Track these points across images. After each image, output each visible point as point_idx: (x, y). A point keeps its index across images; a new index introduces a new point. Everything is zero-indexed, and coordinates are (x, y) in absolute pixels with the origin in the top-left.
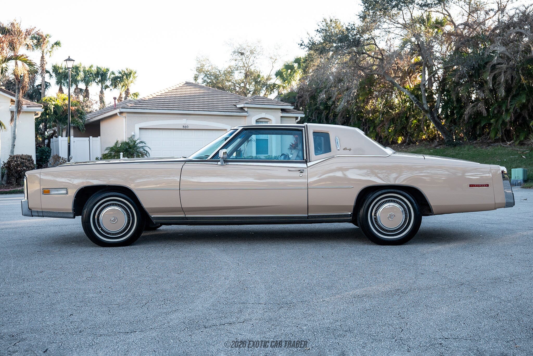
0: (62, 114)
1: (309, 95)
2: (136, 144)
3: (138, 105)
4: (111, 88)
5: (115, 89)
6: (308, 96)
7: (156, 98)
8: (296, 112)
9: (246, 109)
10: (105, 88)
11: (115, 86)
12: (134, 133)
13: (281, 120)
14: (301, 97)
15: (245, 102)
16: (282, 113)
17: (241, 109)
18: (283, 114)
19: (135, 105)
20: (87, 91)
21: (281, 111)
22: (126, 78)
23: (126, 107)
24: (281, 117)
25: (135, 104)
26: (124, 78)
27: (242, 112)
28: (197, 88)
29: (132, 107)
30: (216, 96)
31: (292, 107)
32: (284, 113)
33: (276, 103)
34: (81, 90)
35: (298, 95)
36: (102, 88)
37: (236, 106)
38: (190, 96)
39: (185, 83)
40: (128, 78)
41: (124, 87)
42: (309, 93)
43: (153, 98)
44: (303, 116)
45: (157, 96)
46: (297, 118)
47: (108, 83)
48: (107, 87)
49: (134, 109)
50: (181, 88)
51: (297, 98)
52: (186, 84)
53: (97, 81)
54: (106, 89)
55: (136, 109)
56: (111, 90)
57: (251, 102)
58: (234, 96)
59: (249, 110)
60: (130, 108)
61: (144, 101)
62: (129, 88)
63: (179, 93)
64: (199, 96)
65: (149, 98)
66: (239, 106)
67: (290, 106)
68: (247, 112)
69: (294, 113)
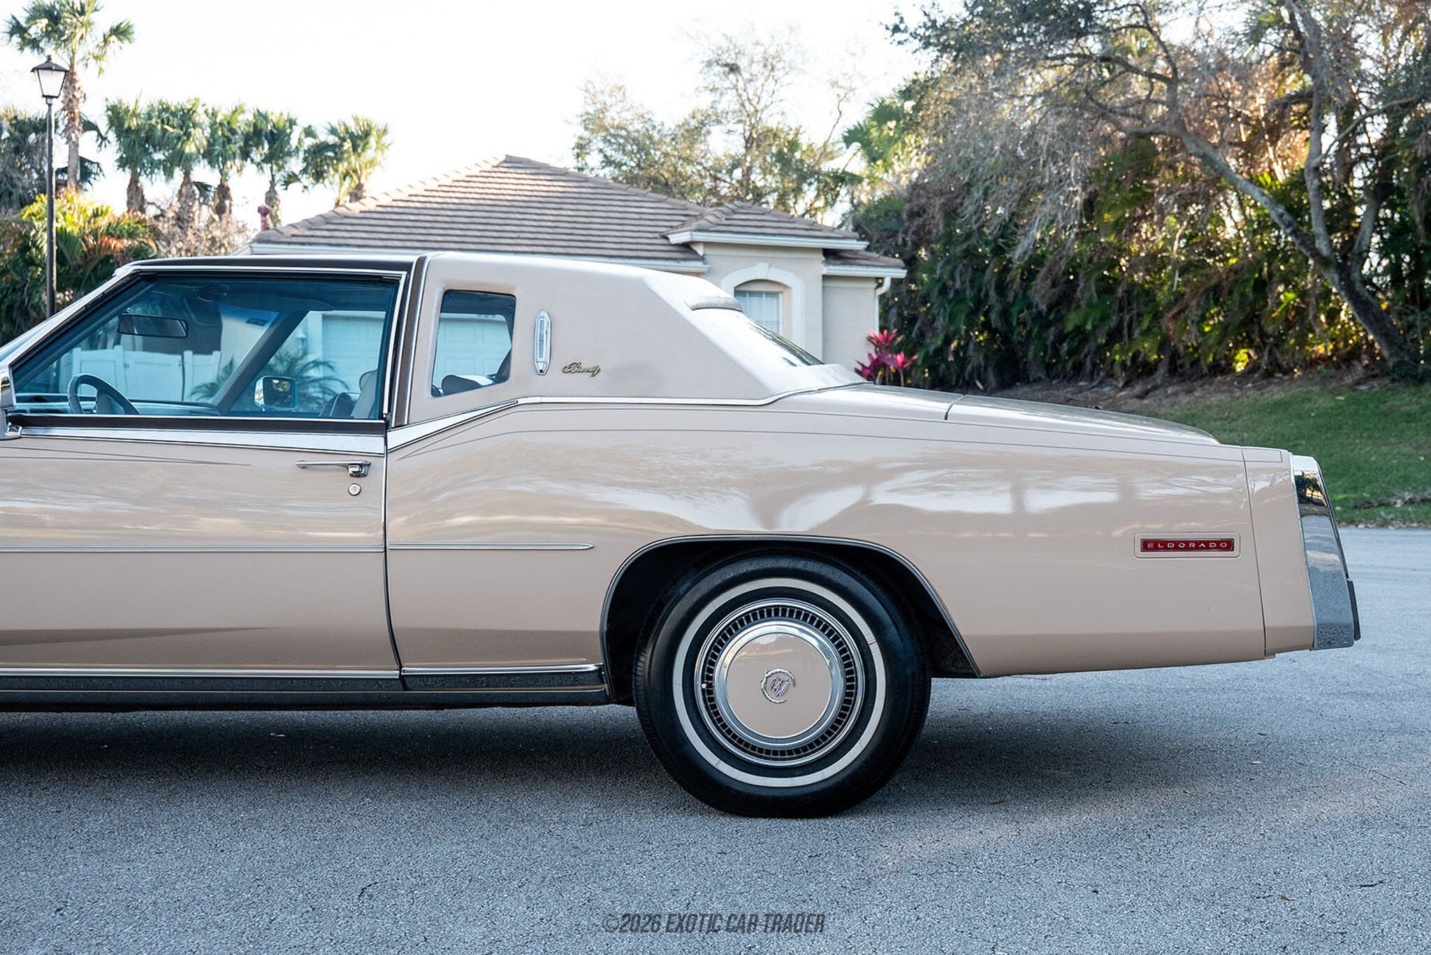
0: (82, 263)
1: (944, 204)
2: (298, 367)
3: (318, 233)
4: (306, 180)
5: (319, 186)
6: (940, 209)
7: (389, 209)
8: (877, 259)
9: (700, 250)
10: (287, 183)
11: (319, 176)
13: (823, 287)
14: (919, 215)
15: (695, 225)
16: (827, 262)
17: (684, 249)
18: (831, 267)
19: (307, 233)
20: (223, 191)
21: (824, 259)
22: (351, 149)
23: (273, 239)
24: (825, 277)
25: (311, 229)
26: (345, 148)
27: (685, 260)
28: (542, 177)
29: (294, 240)
30: (603, 205)
31: (862, 245)
32: (834, 265)
33: (807, 230)
34: (203, 187)
35: (907, 206)
36: (273, 183)
37: (667, 238)
38: (512, 204)
39: (503, 158)
40: (359, 150)
41: (348, 179)
42: (943, 200)
43: (379, 209)
44: (902, 274)
45: (394, 204)
46: (879, 281)
47: (295, 164)
48: (291, 179)
49: (303, 244)
50: (487, 174)
52: (505, 162)
53: (258, 158)
54: (291, 186)
55: (310, 244)
56: (306, 187)
57: (718, 225)
58: (669, 203)
59: (711, 252)
60: (289, 243)
61: (346, 217)
62: (362, 181)
63: (473, 194)
64: (545, 202)
65: (364, 209)
66: (676, 238)
67: (855, 242)
68: (702, 259)
69: (868, 266)
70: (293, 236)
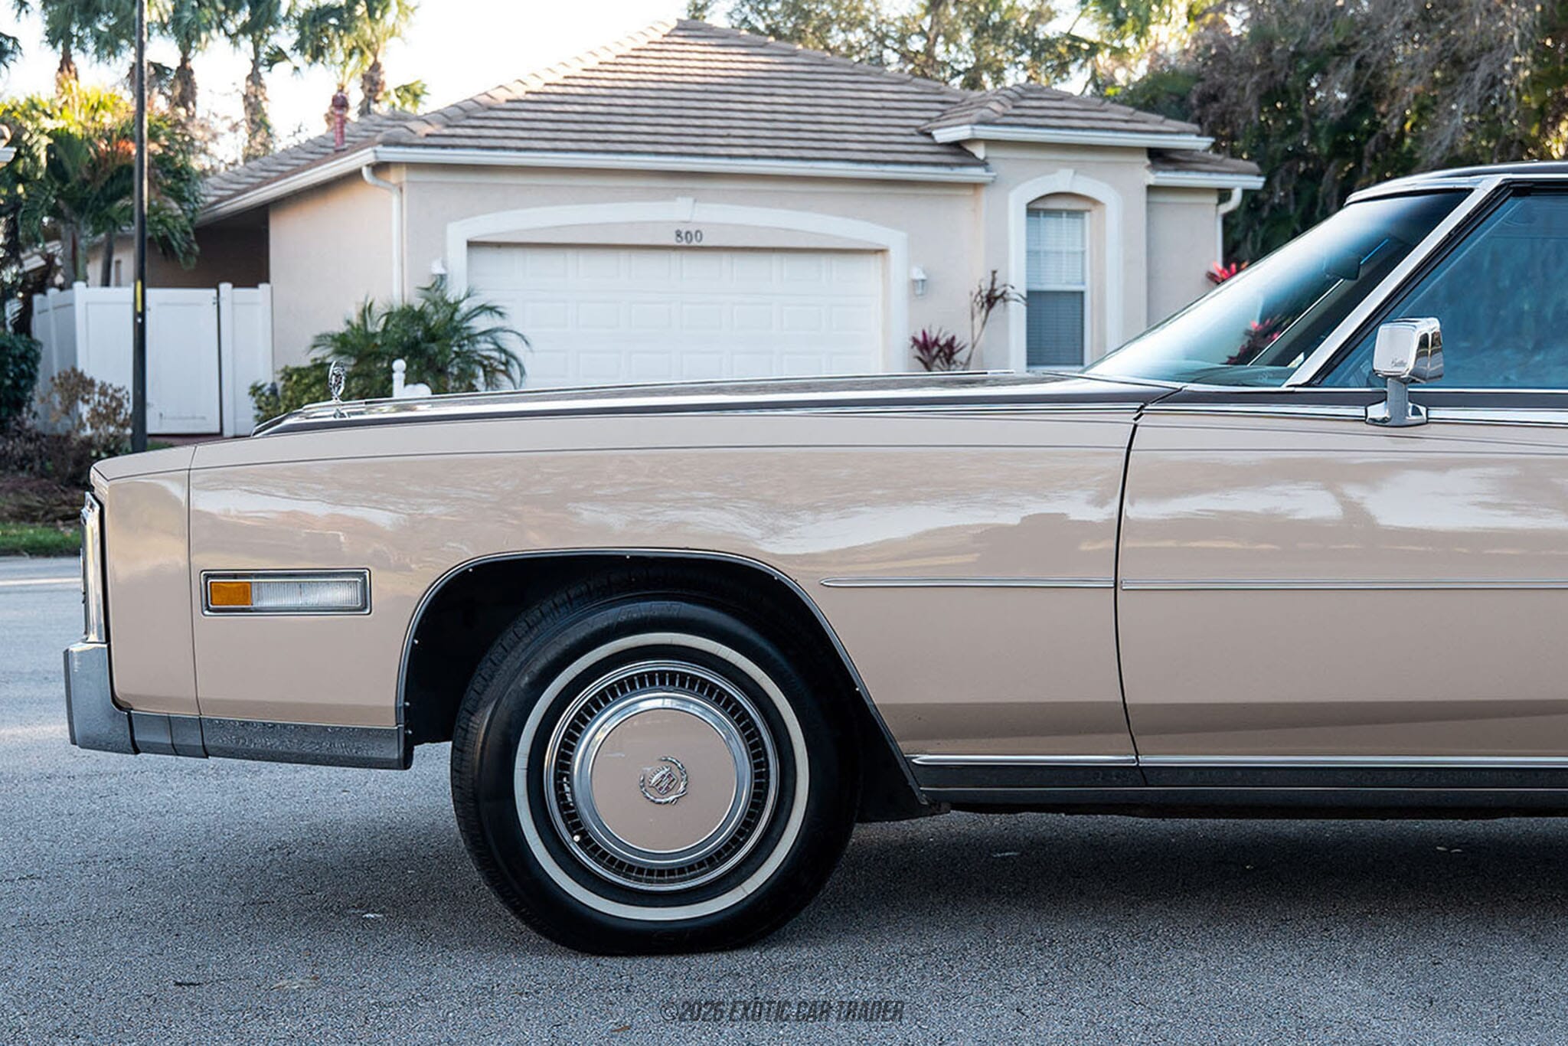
0: (88, 177)
1: (1258, 84)
2: (458, 317)
3: (459, 131)
4: (297, 59)
5: (318, 66)
6: (1252, 91)
7: (544, 97)
8: (1220, 163)
9: (980, 152)
10: (271, 63)
11: (317, 53)
12: (444, 266)
13: (1148, 203)
14: (1215, 98)
15: (977, 114)
16: (1153, 167)
17: (955, 150)
18: (1160, 174)
19: (446, 131)
20: (185, 73)
21: (1148, 162)
22: (366, 15)
23: (404, 140)
24: (1151, 189)
25: (448, 126)
26: (358, 13)
27: (961, 165)
28: (734, 50)
29: (432, 141)
30: (828, 89)
31: (1206, 142)
32: (1165, 171)
33: (1126, 121)
34: (160, 70)
35: (1197, 87)
36: (256, 63)
37: (929, 135)
38: (706, 88)
39: (675, 24)
40: (378, 15)
41: (356, 57)
42: (1256, 78)
43: (530, 97)
44: (1257, 183)
45: (548, 89)
46: (1224, 195)
47: (284, 37)
48: (278, 56)
49: (444, 147)
50: (658, 47)
51: (1194, 101)
52: (678, 28)
53: (232, 27)
54: (276, 66)
55: (453, 147)
56: (296, 69)
57: (1005, 115)
58: (917, 85)
59: (995, 154)
60: (425, 146)
61: (490, 109)
62: (380, 59)
63: (650, 70)
64: (748, 85)
65: (511, 97)
66: (943, 135)
67: (1194, 138)
68: (983, 164)
69: (1210, 172)
70: (428, 135)
